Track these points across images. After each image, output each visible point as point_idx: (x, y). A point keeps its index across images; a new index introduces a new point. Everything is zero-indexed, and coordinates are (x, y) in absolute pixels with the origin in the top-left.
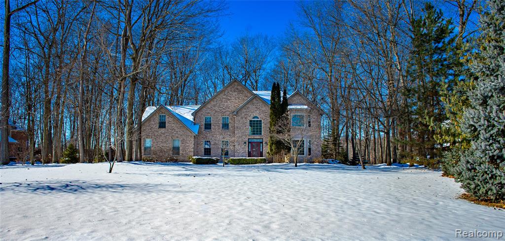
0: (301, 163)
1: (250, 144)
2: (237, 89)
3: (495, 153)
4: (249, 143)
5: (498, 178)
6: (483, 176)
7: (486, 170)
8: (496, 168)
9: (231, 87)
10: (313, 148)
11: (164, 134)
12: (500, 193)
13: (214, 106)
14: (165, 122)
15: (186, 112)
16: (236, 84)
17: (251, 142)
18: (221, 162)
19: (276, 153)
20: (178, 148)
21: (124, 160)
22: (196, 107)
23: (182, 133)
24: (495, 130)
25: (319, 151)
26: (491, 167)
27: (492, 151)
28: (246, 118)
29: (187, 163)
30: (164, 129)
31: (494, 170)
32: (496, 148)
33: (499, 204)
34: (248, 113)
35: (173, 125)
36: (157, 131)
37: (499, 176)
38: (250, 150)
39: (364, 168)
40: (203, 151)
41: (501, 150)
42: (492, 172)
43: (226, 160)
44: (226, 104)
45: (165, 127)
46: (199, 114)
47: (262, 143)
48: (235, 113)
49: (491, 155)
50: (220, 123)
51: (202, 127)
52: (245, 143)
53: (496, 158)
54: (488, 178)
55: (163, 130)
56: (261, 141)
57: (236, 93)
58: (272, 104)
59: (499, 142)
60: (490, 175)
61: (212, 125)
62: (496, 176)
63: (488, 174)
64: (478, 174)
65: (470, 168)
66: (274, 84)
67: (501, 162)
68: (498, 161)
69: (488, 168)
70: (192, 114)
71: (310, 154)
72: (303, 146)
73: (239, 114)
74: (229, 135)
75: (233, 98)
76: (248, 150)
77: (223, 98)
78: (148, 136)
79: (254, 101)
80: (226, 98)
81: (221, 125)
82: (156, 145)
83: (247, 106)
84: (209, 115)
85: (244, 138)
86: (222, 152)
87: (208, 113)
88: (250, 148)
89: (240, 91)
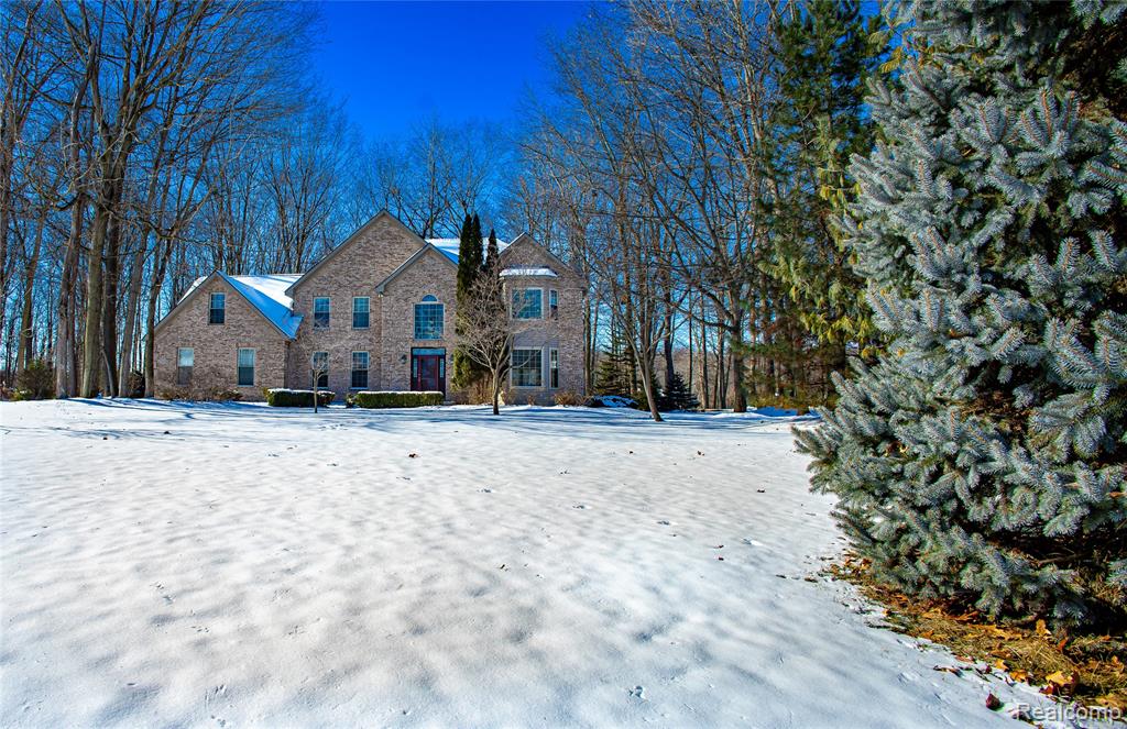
0: (522, 404)
1: (415, 361)
2: (389, 233)
3: (997, 352)
4: (413, 357)
5: (1018, 495)
6: (934, 477)
7: (950, 448)
8: (1007, 440)
9: (375, 228)
10: (563, 369)
11: (220, 336)
12: (1030, 588)
13: (337, 273)
14: (223, 311)
15: (276, 289)
16: (386, 221)
17: (417, 357)
18: (339, 403)
19: (470, 382)
20: (250, 370)
21: (77, 394)
22: (294, 278)
23: (258, 335)
24: (998, 220)
25: (577, 377)
26: (974, 432)
27: (983, 339)
28: (406, 300)
29: (256, 404)
30: (220, 326)
31: (995, 449)
32: (1000, 320)
33: (1024, 648)
34: (411, 288)
35: (240, 317)
36: (206, 331)
37: (1028, 486)
38: (416, 375)
39: (659, 419)
40: (310, 376)
41: (1039, 329)
42: (984, 459)
43: (350, 397)
44: (363, 268)
45: (222, 322)
46: (302, 293)
47: (444, 357)
48: (381, 289)
49: (974, 358)
50: (348, 311)
51: (308, 320)
52: (404, 357)
53: (1004, 376)
54: (963, 495)
55: (218, 328)
56: (439, 352)
57: (385, 243)
58: (462, 265)
59: (1021, 287)
60: (973, 479)
61: (331, 316)
62: (1008, 488)
63: (964, 471)
64: (910, 468)
65: (869, 432)
66: (468, 217)
67: (1040, 401)
68: (1022, 397)
69: (962, 438)
70: (287, 293)
71: (555, 384)
72: (540, 365)
73: (391, 290)
74: (370, 340)
75: (378, 254)
76: (412, 375)
77: (357, 255)
78: (186, 342)
79: (426, 260)
80: (363, 255)
81: (351, 316)
82: (204, 361)
83: (409, 271)
84: (325, 293)
85: (402, 347)
86: (353, 379)
87: (323, 289)
88: (415, 368)
89: (394, 239)
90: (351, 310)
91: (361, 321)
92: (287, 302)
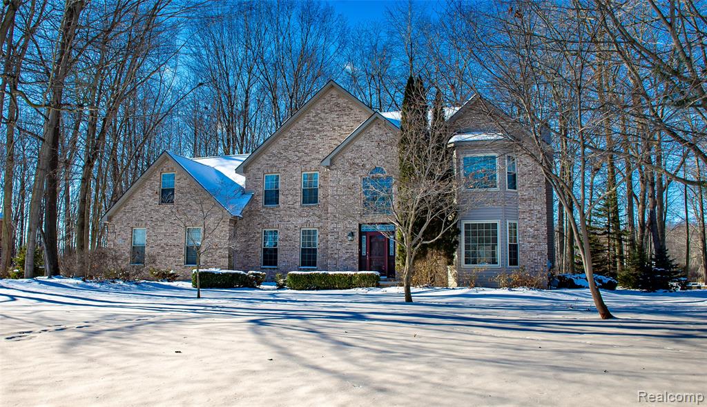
1: (364, 238)
2: (337, 105)
4: (361, 234)
9: (323, 101)
10: (524, 244)
11: (169, 216)
13: (286, 149)
14: (173, 191)
15: (228, 168)
16: (334, 93)
17: (365, 233)
20: (197, 249)
25: (540, 253)
28: (353, 174)
30: (170, 206)
34: (358, 161)
35: (188, 196)
36: (158, 211)
38: (364, 253)
40: (261, 254)
44: (311, 142)
45: (172, 202)
46: (253, 169)
47: (394, 233)
48: (327, 162)
50: (297, 187)
51: (258, 198)
52: (352, 234)
55: (167, 208)
56: (390, 228)
57: (334, 115)
61: (280, 193)
70: (237, 171)
71: (514, 262)
72: (495, 240)
73: (339, 162)
74: (320, 217)
75: (328, 128)
76: (360, 253)
77: (306, 129)
78: (139, 222)
79: (374, 129)
80: (312, 129)
81: (300, 193)
82: (155, 241)
83: (357, 143)
84: (274, 170)
85: (350, 223)
86: (303, 257)
87: (273, 166)
88: (364, 246)
89: (343, 111)
90: (299, 187)
91: (310, 196)
92: (241, 180)
